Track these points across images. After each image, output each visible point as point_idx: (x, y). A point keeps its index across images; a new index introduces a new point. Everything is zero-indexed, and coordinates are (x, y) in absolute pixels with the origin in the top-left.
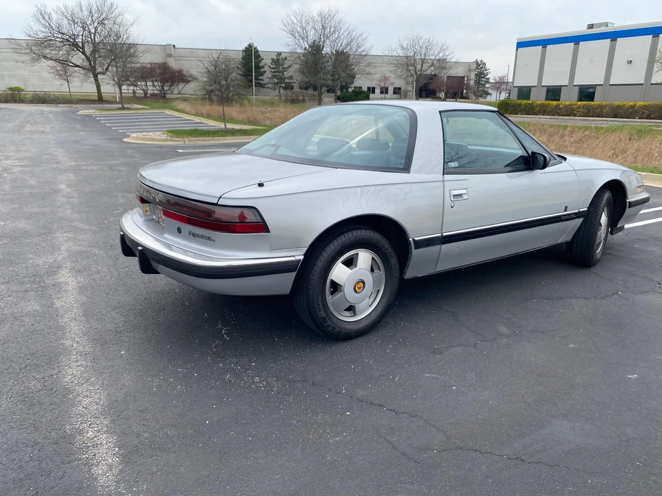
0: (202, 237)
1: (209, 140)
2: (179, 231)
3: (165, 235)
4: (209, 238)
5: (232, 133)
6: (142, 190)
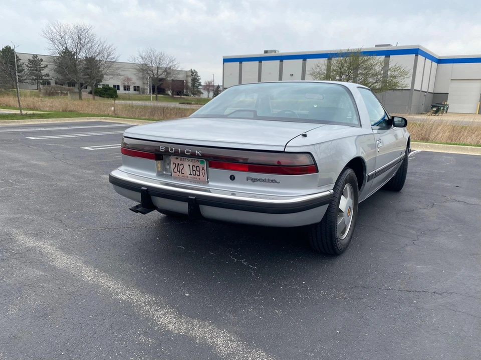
0: (265, 181)
1: (8, 123)
2: (232, 178)
3: (210, 183)
4: (274, 181)
5: (30, 116)
6: (162, 149)
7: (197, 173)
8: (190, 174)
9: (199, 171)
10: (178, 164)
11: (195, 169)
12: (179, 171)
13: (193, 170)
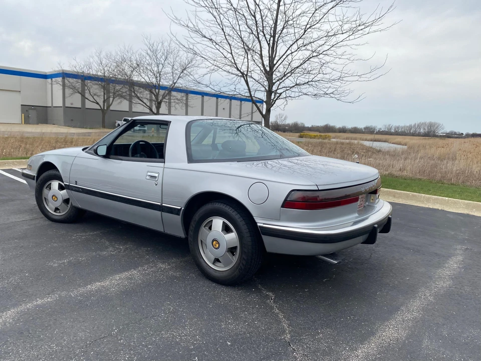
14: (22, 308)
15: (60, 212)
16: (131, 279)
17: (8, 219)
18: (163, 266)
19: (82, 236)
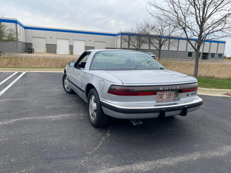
2: (188, 95)
3: (181, 99)
6: (161, 88)
7: (170, 97)
8: (166, 98)
9: (171, 96)
10: (161, 95)
11: (169, 95)
12: (161, 98)
13: (168, 96)
14: (20, 119)
15: (69, 89)
16: (64, 117)
17: (55, 90)
18: (81, 114)
19: (69, 99)
